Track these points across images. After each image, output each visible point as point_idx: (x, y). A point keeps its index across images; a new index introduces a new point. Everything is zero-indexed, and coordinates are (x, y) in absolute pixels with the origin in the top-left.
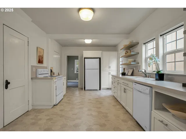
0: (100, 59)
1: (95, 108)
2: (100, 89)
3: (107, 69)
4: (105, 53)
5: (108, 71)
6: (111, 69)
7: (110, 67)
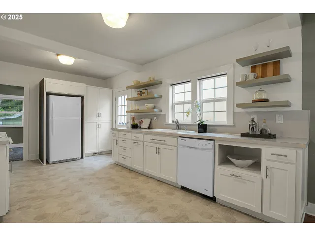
0: (82, 97)
1: (109, 189)
2: (82, 157)
3: (95, 118)
4: (91, 88)
5: (97, 121)
6: (101, 118)
7: (99, 115)
